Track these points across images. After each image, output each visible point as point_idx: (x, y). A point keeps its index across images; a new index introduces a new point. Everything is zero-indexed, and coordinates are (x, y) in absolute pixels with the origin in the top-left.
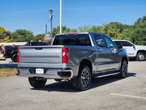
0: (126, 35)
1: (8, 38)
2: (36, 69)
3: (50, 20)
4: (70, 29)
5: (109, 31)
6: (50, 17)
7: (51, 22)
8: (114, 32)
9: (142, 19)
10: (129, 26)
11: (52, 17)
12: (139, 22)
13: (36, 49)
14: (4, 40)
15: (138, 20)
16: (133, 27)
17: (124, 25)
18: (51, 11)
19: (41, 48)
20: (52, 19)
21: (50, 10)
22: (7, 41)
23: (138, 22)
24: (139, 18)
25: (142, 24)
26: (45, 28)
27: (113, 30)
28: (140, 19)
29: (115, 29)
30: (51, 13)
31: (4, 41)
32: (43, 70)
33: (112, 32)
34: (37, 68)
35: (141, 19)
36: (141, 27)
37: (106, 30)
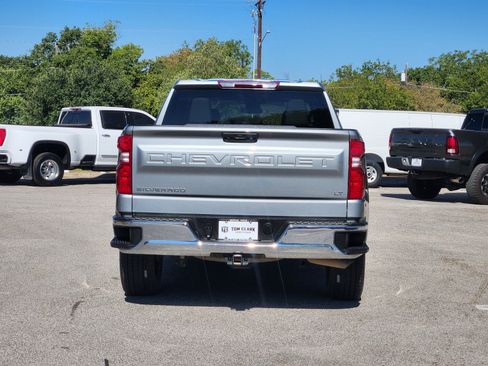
2: (221, 224)
9: (59, 38)
12: (48, 48)
13: (230, 138)
15: (46, 40)
19: (252, 138)
23: (46, 46)
24: (50, 34)
28: (52, 37)
32: (255, 225)
34: (227, 218)
35: (55, 36)
36: (58, 65)
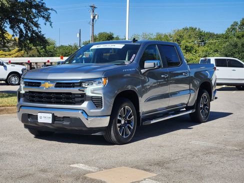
0: (211, 49)
1: (16, 50)
3: (91, 21)
4: (120, 37)
5: (183, 42)
6: (92, 17)
7: (93, 26)
8: (192, 44)
9: (239, 24)
10: (214, 35)
11: (94, 17)
14: (10, 53)
15: (232, 25)
16: (225, 36)
17: (206, 32)
18: (93, 8)
20: (94, 20)
21: (92, 6)
22: (14, 55)
23: (233, 28)
24: (235, 22)
25: (239, 32)
26: (78, 34)
27: (190, 41)
28: (236, 24)
29: (193, 39)
30: (93, 12)
31: (10, 55)
33: (188, 45)
35: (237, 23)
36: (238, 37)
37: (178, 40)
